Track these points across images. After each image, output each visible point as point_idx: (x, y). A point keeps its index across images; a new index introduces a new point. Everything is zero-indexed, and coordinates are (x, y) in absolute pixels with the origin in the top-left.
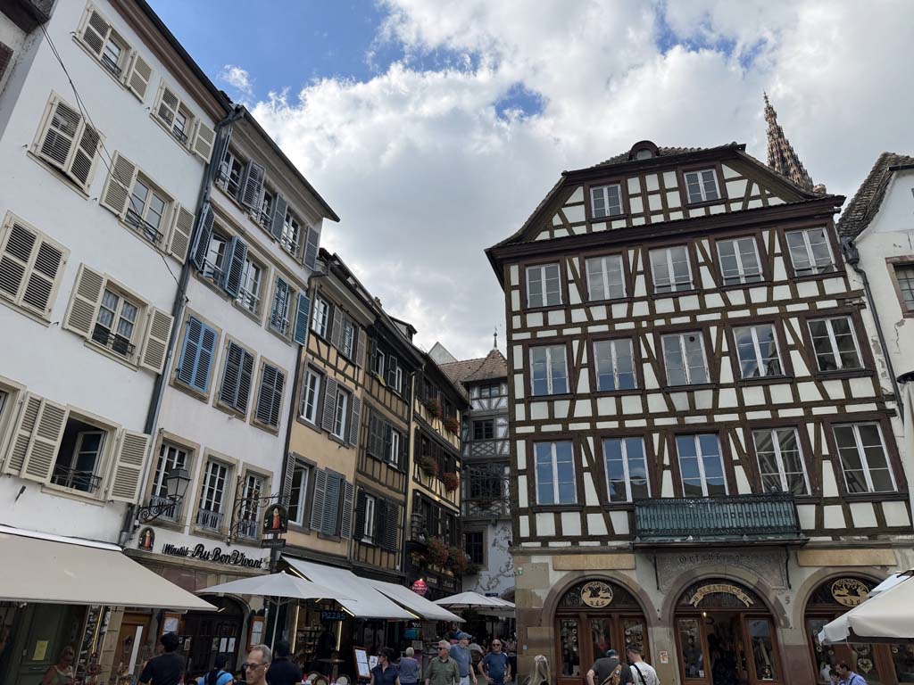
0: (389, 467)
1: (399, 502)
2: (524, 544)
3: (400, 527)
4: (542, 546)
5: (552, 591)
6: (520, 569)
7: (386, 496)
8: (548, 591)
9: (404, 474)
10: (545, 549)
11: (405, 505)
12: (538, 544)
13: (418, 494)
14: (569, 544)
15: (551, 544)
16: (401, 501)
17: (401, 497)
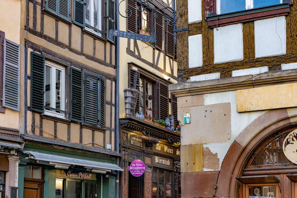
0: (84, 32)
1: (108, 77)
2: (193, 79)
3: (110, 104)
4: (221, 77)
5: (235, 145)
6: (188, 115)
7: (82, 67)
8: (227, 146)
9: (111, 44)
10: (227, 81)
11: (115, 79)
12: (216, 76)
13: (135, 68)
14: (265, 69)
15: (236, 73)
16: (110, 75)
17: (110, 71)
